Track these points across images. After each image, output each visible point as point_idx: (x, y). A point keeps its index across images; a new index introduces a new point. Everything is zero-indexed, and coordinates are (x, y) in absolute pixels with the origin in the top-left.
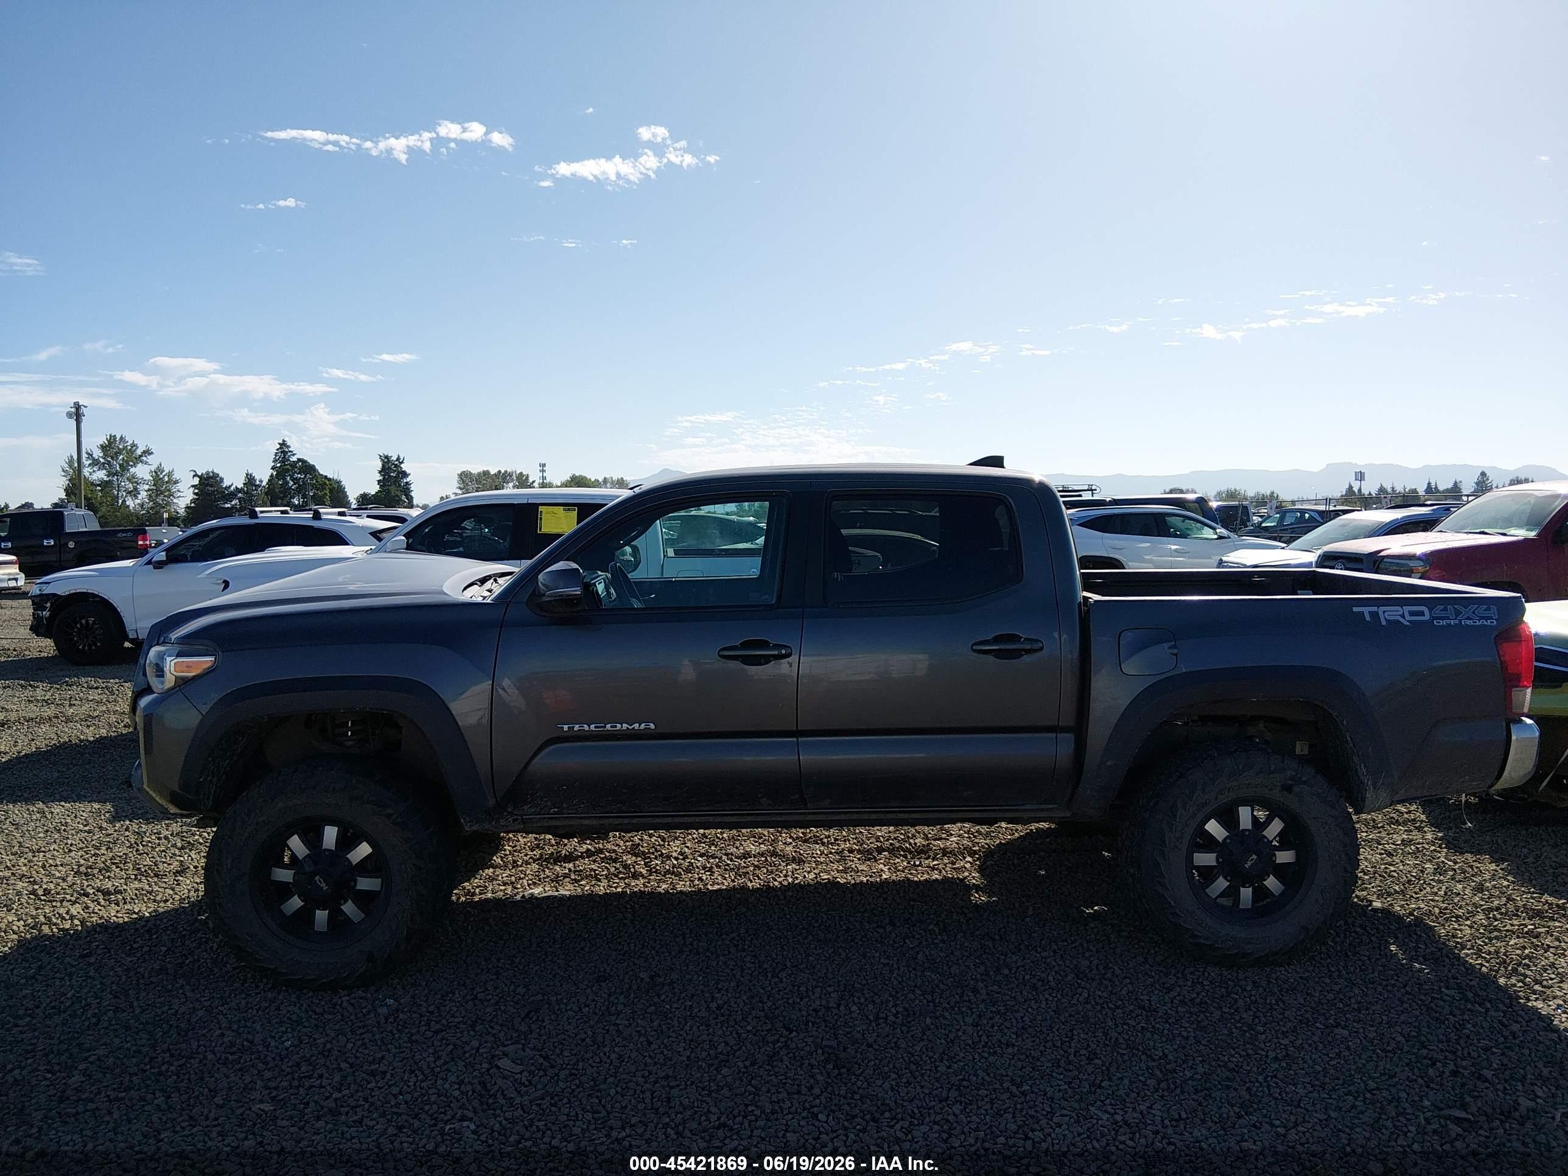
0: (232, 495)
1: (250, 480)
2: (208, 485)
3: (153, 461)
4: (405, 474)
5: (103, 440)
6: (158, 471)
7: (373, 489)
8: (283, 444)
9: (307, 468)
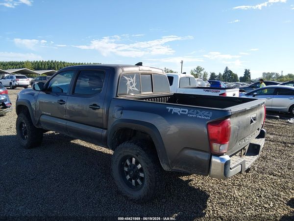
0: (217, 77)
1: (220, 74)
2: (213, 75)
3: (204, 70)
4: (250, 73)
5: (197, 67)
6: (205, 72)
7: (243, 76)
8: (227, 67)
9: (231, 72)
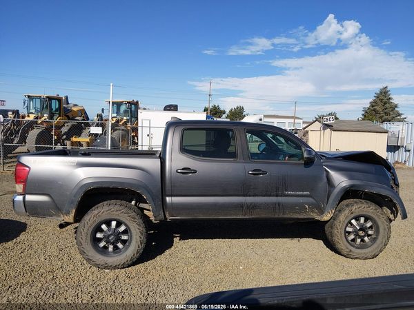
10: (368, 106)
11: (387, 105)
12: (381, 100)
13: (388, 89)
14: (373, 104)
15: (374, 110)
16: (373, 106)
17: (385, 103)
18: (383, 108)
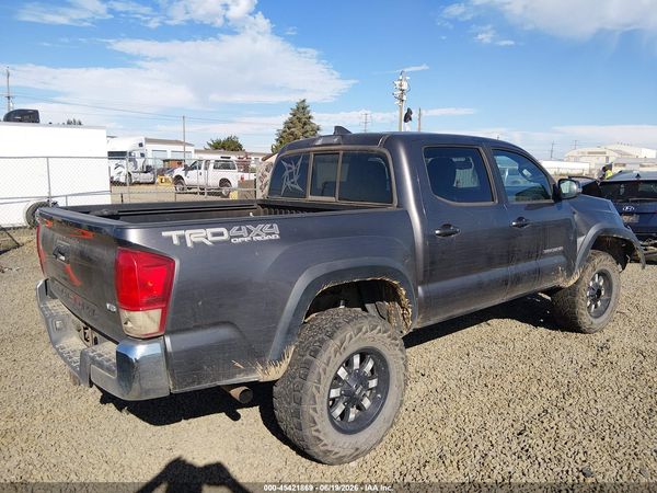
10: (282, 127)
11: (308, 127)
12: (299, 120)
13: (306, 104)
14: (289, 125)
15: (292, 134)
16: (289, 128)
17: (305, 124)
18: (303, 130)
